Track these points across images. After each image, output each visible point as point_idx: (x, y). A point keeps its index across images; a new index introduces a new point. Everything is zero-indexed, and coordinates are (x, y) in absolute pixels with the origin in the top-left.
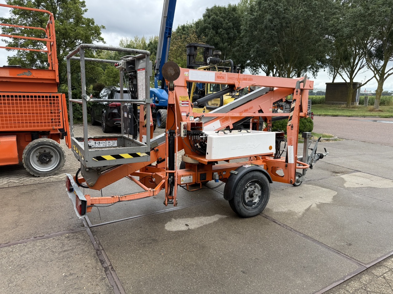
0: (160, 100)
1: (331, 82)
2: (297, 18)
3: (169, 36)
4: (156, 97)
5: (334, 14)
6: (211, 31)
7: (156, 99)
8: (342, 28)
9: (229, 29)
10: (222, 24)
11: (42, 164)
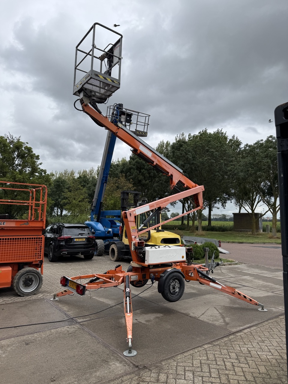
0: (97, 232)
1: (238, 213)
2: (202, 163)
3: (106, 182)
4: (93, 229)
5: (232, 161)
6: (135, 171)
7: (93, 230)
8: (238, 172)
9: (150, 170)
10: (144, 166)
11: (26, 286)
